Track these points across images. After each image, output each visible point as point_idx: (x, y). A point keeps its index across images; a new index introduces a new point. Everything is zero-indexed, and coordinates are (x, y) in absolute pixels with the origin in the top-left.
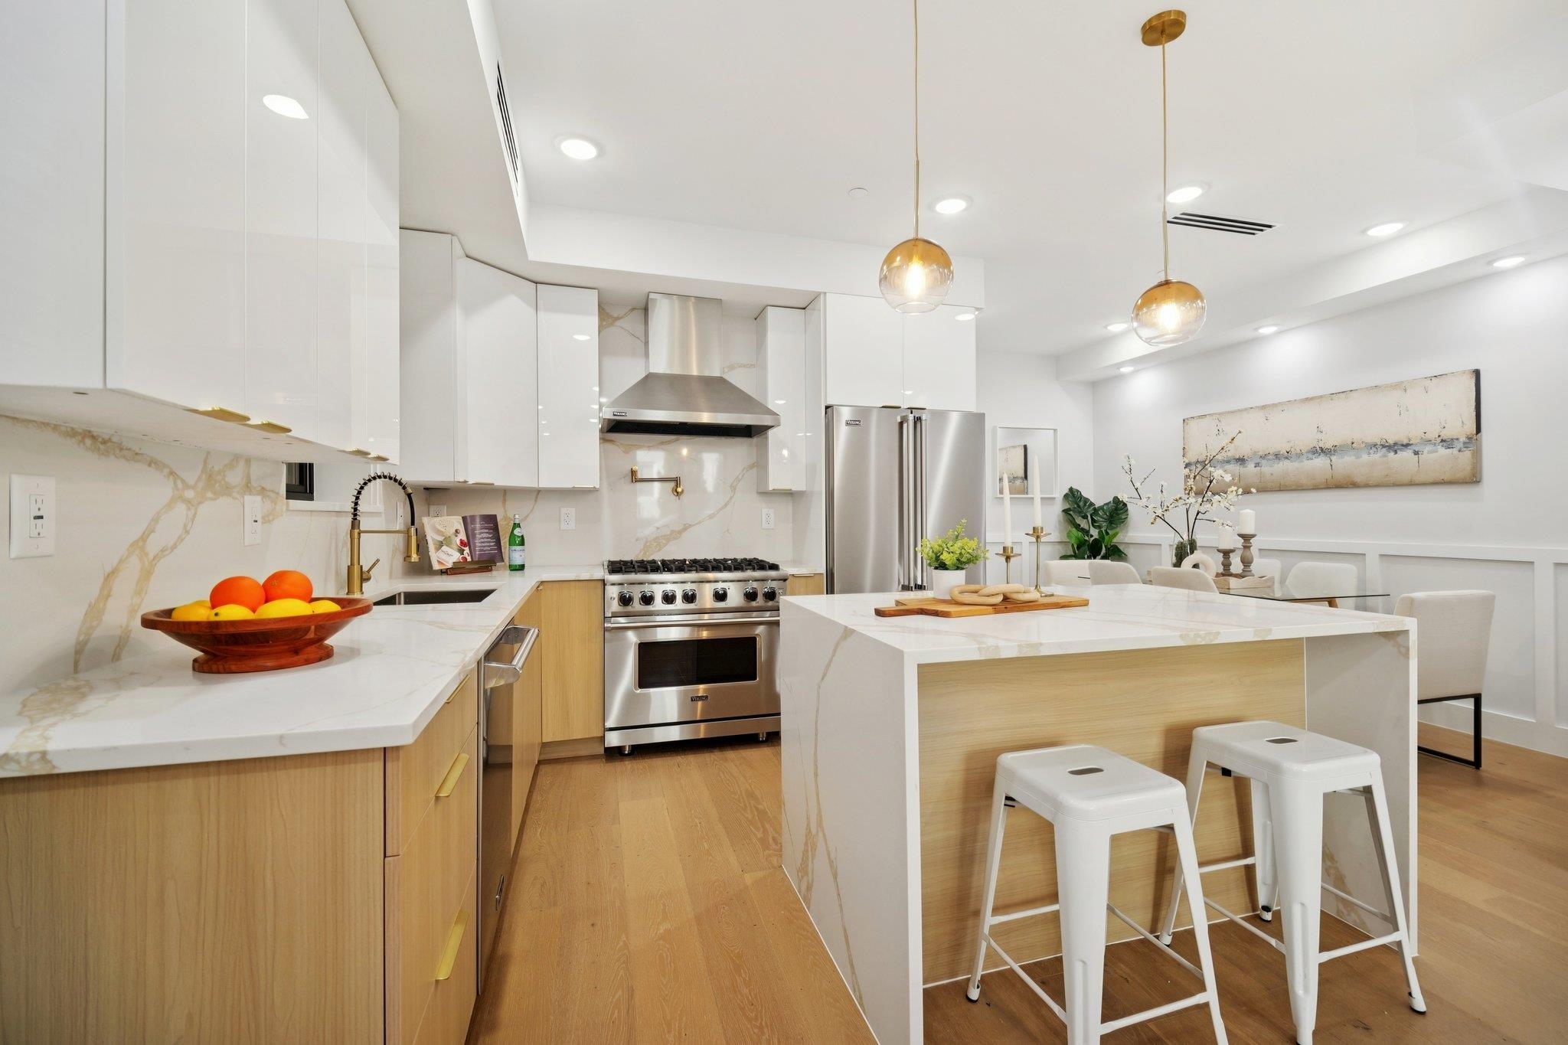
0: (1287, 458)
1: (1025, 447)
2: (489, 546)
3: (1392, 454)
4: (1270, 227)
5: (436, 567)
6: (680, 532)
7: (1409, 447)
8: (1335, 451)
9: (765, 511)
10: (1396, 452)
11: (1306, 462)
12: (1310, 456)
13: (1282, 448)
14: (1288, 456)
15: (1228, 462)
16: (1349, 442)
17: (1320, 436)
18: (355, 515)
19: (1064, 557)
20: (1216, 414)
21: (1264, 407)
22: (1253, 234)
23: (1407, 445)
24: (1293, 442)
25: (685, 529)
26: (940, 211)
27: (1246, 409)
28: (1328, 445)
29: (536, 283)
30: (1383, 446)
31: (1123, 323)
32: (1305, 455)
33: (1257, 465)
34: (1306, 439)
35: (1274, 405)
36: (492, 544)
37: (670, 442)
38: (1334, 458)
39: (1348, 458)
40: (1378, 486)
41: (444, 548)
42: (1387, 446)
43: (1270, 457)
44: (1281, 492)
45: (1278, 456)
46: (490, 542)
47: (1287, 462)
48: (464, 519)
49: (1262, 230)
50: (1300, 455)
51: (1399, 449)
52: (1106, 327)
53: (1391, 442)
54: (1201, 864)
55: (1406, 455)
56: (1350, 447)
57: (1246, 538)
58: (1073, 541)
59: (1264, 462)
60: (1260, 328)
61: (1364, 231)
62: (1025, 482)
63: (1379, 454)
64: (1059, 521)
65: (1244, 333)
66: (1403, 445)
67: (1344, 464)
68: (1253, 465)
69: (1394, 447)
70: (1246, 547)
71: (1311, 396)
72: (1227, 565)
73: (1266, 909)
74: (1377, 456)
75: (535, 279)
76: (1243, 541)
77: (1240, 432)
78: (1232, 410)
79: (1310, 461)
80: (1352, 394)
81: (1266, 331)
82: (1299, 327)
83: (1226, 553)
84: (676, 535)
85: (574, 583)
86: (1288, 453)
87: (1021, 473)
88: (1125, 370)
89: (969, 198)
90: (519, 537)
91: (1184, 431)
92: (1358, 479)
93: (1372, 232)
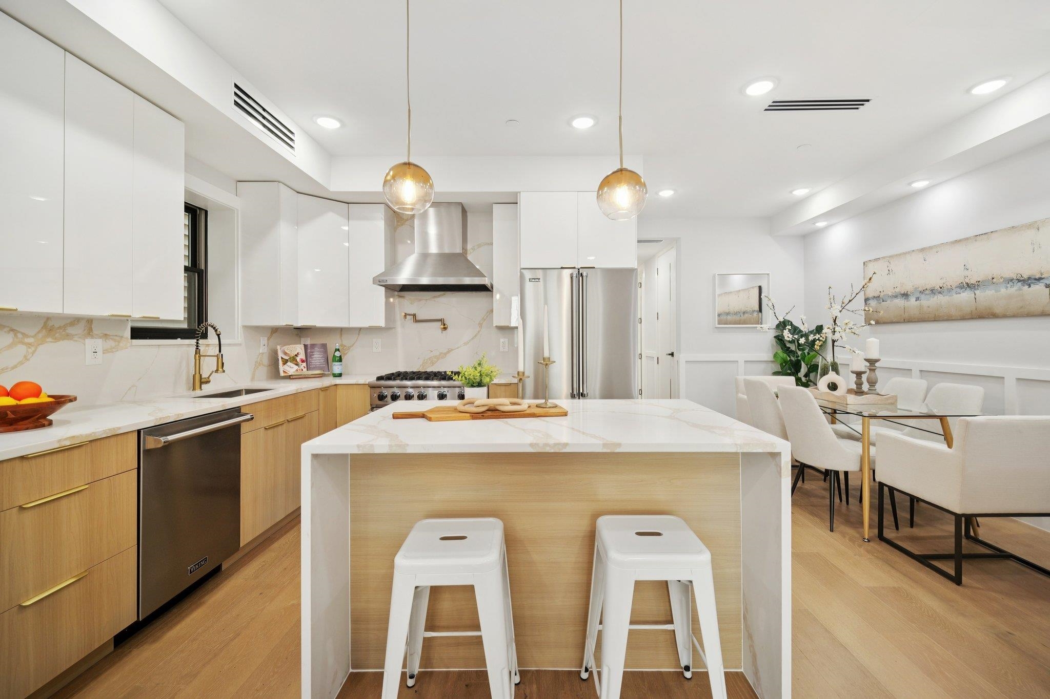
0: (940, 293)
1: (760, 288)
2: (320, 362)
3: (1027, 287)
4: (868, 101)
5: (282, 374)
6: (446, 354)
7: (1041, 281)
8: (978, 285)
9: (502, 340)
10: (1030, 286)
11: (955, 296)
12: (958, 290)
13: (936, 283)
14: (940, 291)
15: (896, 297)
16: (990, 278)
17: (967, 273)
18: (197, 346)
19: (776, 373)
20: (887, 257)
21: (922, 250)
22: (858, 108)
23: (1040, 279)
24: (945, 279)
25: (449, 351)
26: (576, 126)
27: (909, 253)
28: (973, 281)
29: (348, 203)
30: (1019, 281)
31: (805, 188)
32: (955, 290)
33: (917, 299)
34: (955, 276)
35: (931, 248)
36: (324, 362)
37: (439, 296)
38: (977, 292)
39: (990, 291)
40: (1015, 316)
41: (289, 363)
42: (1023, 280)
43: (927, 292)
44: (935, 323)
45: (934, 291)
46: (320, 360)
47: (940, 297)
48: (306, 346)
49: (863, 105)
50: (950, 290)
51: (1032, 283)
52: (791, 192)
53: (1026, 277)
54: (632, 623)
55: (1039, 288)
56: (991, 282)
57: (872, 362)
58: (779, 361)
59: (923, 296)
60: (913, 182)
61: (968, 90)
62: (760, 314)
63: (1015, 288)
64: (772, 345)
65: (898, 188)
66: (1036, 279)
67: (985, 296)
68: (914, 299)
69: (1028, 281)
70: (872, 370)
71: (959, 239)
72: (859, 384)
73: (687, 668)
74: (1013, 290)
75: (347, 202)
76: (868, 364)
77: (874, 273)
78: (899, 253)
79: (959, 295)
80: (993, 234)
81: (919, 185)
82: (949, 180)
83: (859, 374)
84: (443, 355)
85: (355, 386)
86: (941, 288)
87: (757, 308)
88: (821, 224)
89: (595, 118)
90: (338, 357)
91: (864, 272)
92: (998, 310)
93: (978, 91)
